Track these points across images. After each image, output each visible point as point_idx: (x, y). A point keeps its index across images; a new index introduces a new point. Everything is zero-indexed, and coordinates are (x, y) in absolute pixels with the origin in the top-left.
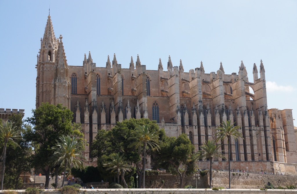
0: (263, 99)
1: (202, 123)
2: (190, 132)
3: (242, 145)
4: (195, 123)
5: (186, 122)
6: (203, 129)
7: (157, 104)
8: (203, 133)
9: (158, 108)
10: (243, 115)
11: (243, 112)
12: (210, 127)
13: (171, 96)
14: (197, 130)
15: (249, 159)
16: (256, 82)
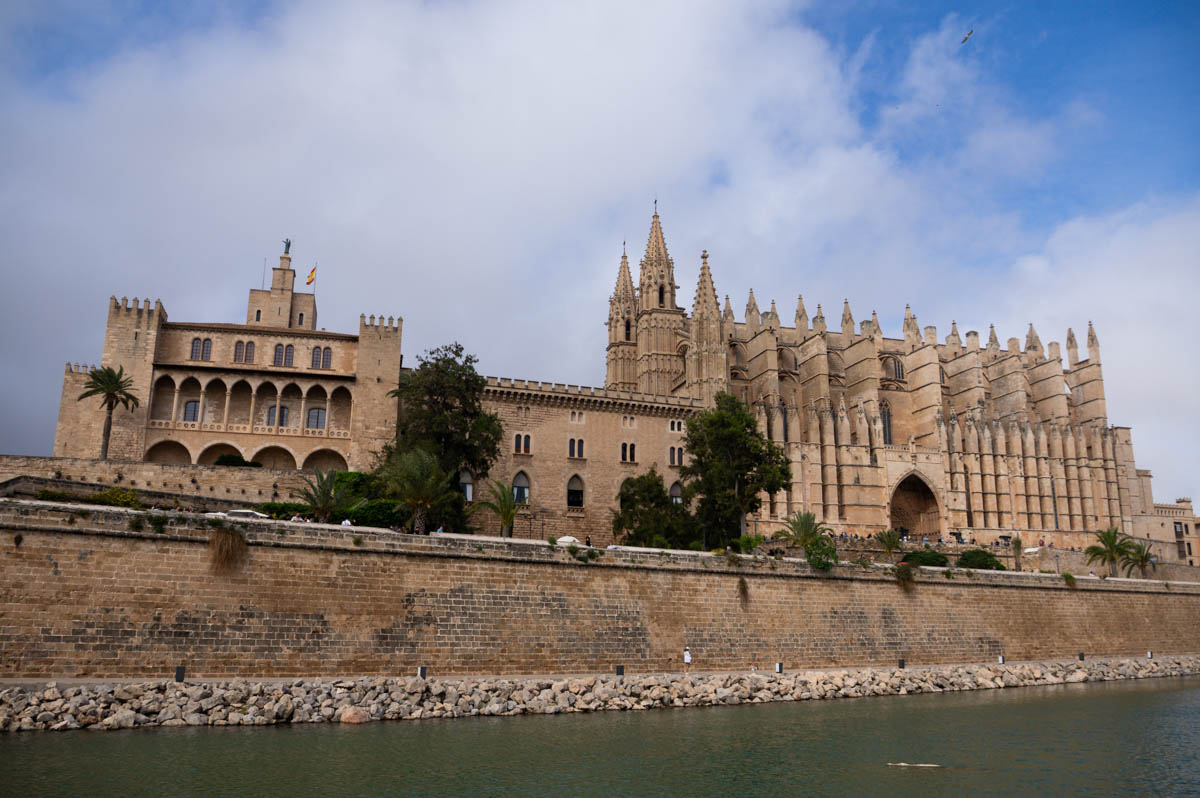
0: (1100, 401)
1: (987, 449)
2: (965, 467)
3: (1063, 497)
4: (973, 446)
5: (958, 445)
6: (988, 460)
7: (886, 405)
8: (989, 469)
9: (889, 413)
10: (1064, 433)
11: (1064, 428)
12: (1002, 456)
13: (918, 389)
14: (978, 463)
15: (1079, 527)
16: (1076, 368)
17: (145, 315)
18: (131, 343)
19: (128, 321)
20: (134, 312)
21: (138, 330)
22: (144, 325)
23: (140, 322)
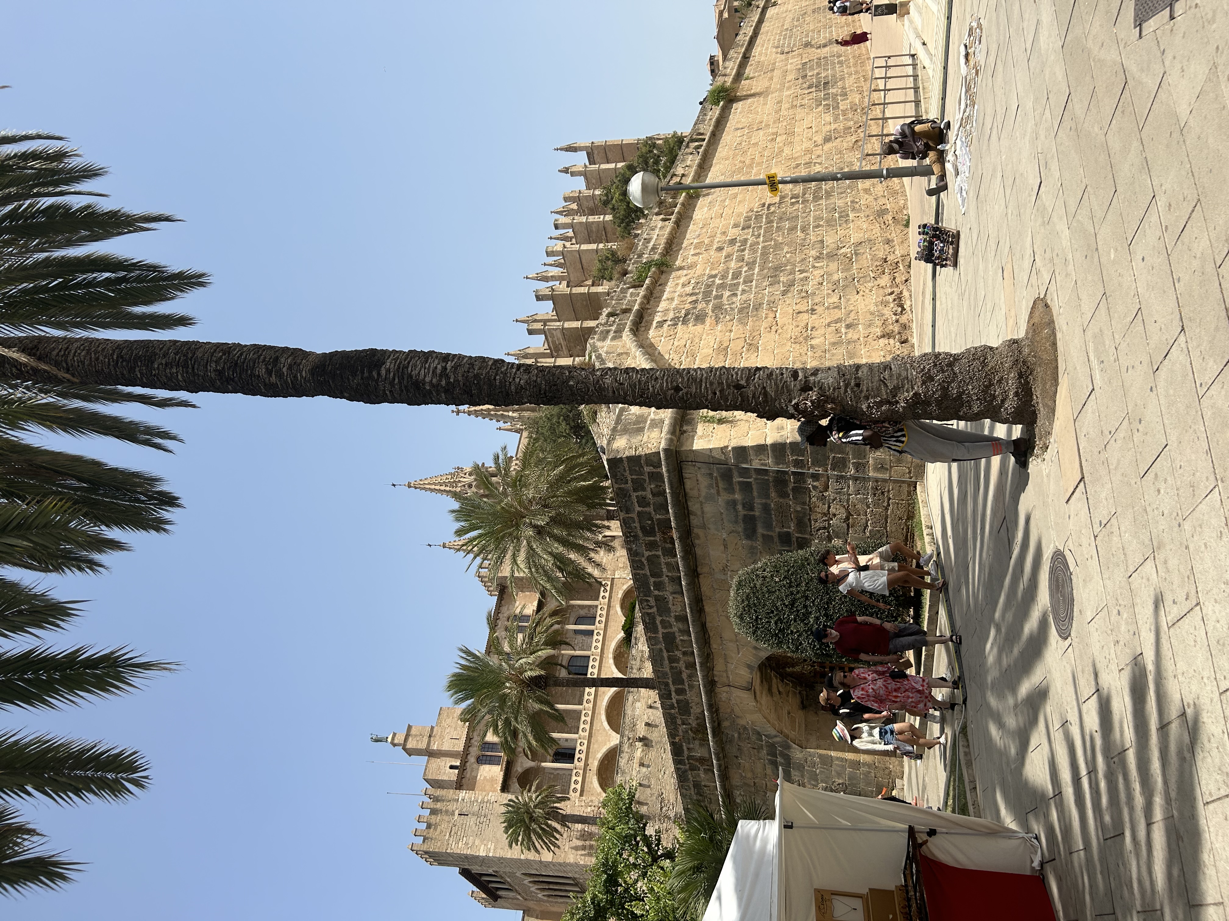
17: (439, 805)
18: (471, 821)
19: (444, 826)
20: (434, 819)
21: (457, 813)
22: (451, 807)
23: (447, 811)
